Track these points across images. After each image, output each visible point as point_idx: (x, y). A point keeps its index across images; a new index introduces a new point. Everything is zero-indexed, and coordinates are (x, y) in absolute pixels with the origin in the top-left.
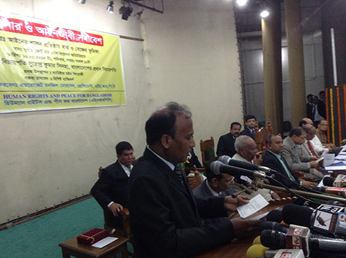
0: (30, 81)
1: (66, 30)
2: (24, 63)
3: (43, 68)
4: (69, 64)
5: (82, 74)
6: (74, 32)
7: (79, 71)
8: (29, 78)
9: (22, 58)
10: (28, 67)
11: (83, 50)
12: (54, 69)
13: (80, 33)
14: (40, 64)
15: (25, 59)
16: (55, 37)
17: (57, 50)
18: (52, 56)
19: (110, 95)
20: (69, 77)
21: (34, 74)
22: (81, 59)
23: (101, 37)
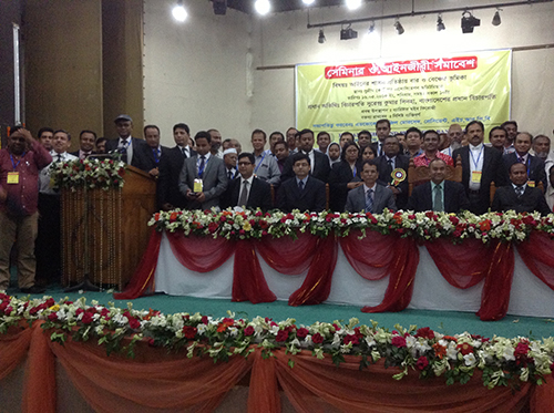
0: (367, 120)
1: (419, 61)
2: (363, 104)
3: (383, 106)
4: (417, 98)
5: (433, 108)
6: (430, 61)
7: (430, 104)
8: (366, 117)
9: (361, 99)
10: (366, 107)
11: (440, 79)
12: (396, 106)
14: (380, 103)
15: (364, 100)
16: (402, 72)
17: (403, 85)
18: (395, 93)
20: (414, 112)
21: (371, 114)
22: (435, 90)
23: (475, 58)
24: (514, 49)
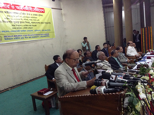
0: (15, 30)
1: (29, 7)
2: (12, 22)
3: (20, 24)
4: (31, 21)
5: (36, 25)
6: (32, 7)
7: (34, 24)
8: (14, 28)
9: (10, 20)
10: (13, 24)
11: (36, 15)
12: (24, 24)
13: (34, 8)
14: (18, 22)
15: (12, 20)
16: (24, 10)
17: (25, 16)
18: (23, 18)
19: (49, 34)
20: (31, 27)
21: (16, 27)
22: (35, 19)
23: (44, 9)
24: (52, 8)
